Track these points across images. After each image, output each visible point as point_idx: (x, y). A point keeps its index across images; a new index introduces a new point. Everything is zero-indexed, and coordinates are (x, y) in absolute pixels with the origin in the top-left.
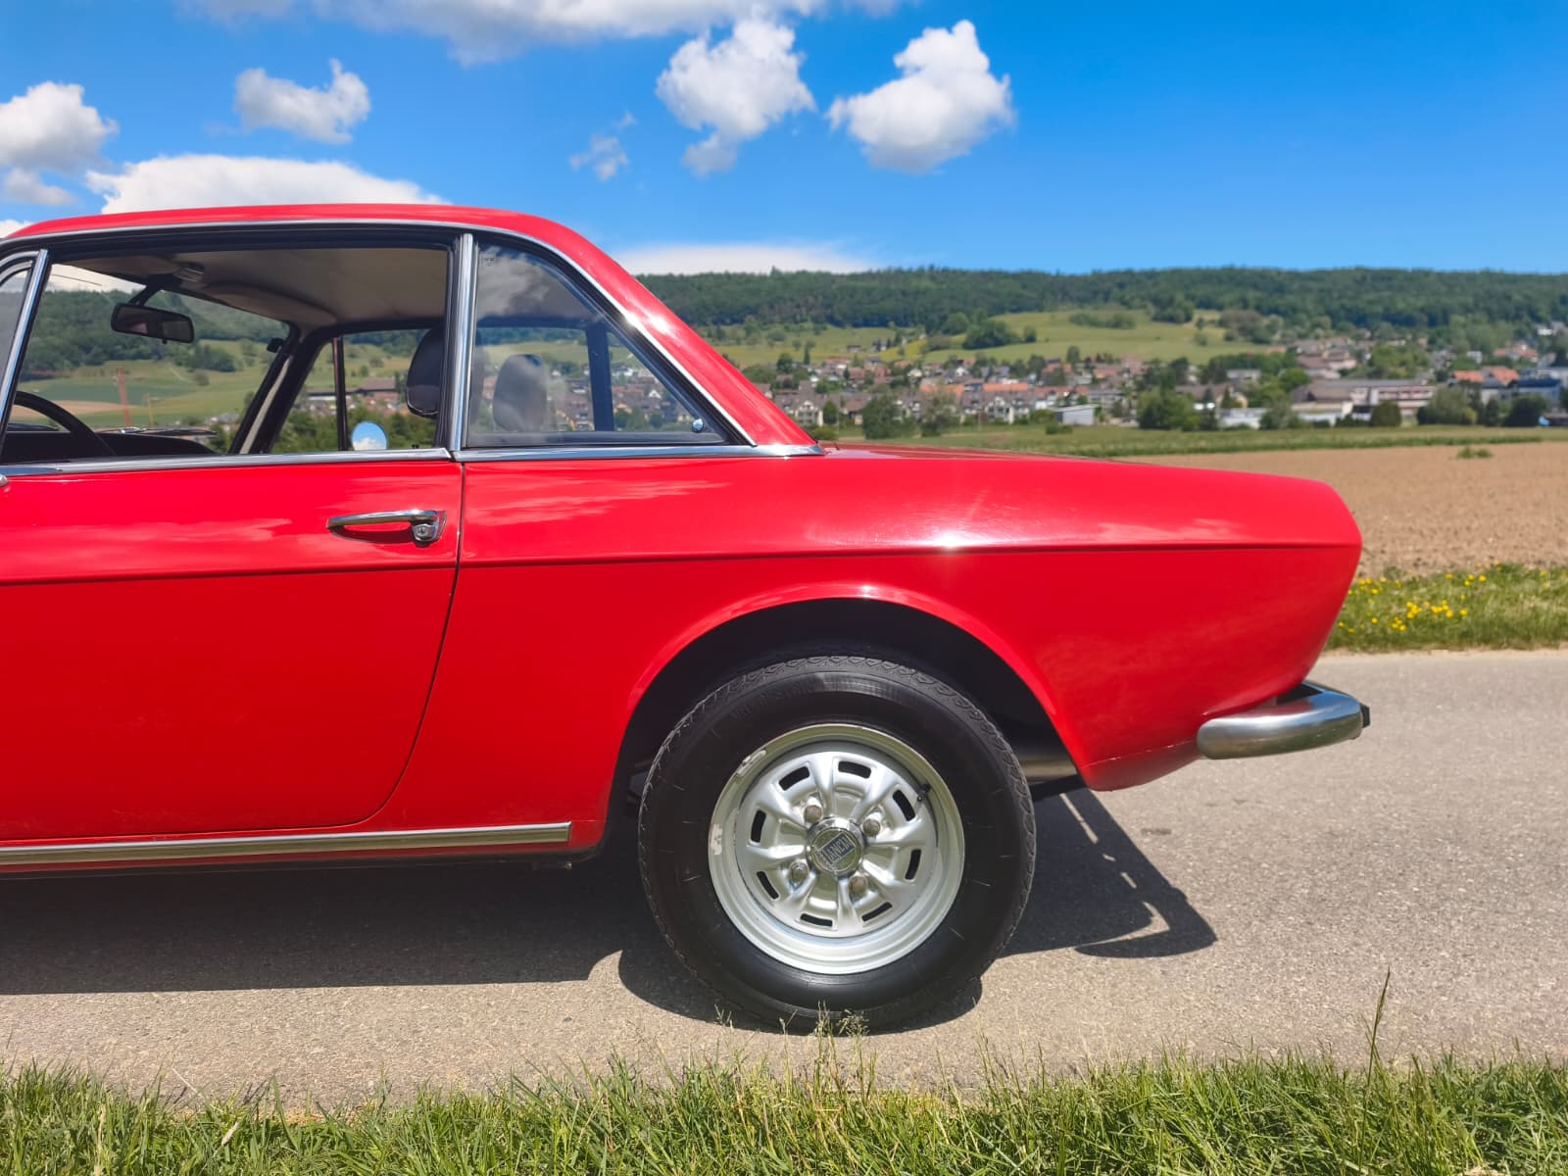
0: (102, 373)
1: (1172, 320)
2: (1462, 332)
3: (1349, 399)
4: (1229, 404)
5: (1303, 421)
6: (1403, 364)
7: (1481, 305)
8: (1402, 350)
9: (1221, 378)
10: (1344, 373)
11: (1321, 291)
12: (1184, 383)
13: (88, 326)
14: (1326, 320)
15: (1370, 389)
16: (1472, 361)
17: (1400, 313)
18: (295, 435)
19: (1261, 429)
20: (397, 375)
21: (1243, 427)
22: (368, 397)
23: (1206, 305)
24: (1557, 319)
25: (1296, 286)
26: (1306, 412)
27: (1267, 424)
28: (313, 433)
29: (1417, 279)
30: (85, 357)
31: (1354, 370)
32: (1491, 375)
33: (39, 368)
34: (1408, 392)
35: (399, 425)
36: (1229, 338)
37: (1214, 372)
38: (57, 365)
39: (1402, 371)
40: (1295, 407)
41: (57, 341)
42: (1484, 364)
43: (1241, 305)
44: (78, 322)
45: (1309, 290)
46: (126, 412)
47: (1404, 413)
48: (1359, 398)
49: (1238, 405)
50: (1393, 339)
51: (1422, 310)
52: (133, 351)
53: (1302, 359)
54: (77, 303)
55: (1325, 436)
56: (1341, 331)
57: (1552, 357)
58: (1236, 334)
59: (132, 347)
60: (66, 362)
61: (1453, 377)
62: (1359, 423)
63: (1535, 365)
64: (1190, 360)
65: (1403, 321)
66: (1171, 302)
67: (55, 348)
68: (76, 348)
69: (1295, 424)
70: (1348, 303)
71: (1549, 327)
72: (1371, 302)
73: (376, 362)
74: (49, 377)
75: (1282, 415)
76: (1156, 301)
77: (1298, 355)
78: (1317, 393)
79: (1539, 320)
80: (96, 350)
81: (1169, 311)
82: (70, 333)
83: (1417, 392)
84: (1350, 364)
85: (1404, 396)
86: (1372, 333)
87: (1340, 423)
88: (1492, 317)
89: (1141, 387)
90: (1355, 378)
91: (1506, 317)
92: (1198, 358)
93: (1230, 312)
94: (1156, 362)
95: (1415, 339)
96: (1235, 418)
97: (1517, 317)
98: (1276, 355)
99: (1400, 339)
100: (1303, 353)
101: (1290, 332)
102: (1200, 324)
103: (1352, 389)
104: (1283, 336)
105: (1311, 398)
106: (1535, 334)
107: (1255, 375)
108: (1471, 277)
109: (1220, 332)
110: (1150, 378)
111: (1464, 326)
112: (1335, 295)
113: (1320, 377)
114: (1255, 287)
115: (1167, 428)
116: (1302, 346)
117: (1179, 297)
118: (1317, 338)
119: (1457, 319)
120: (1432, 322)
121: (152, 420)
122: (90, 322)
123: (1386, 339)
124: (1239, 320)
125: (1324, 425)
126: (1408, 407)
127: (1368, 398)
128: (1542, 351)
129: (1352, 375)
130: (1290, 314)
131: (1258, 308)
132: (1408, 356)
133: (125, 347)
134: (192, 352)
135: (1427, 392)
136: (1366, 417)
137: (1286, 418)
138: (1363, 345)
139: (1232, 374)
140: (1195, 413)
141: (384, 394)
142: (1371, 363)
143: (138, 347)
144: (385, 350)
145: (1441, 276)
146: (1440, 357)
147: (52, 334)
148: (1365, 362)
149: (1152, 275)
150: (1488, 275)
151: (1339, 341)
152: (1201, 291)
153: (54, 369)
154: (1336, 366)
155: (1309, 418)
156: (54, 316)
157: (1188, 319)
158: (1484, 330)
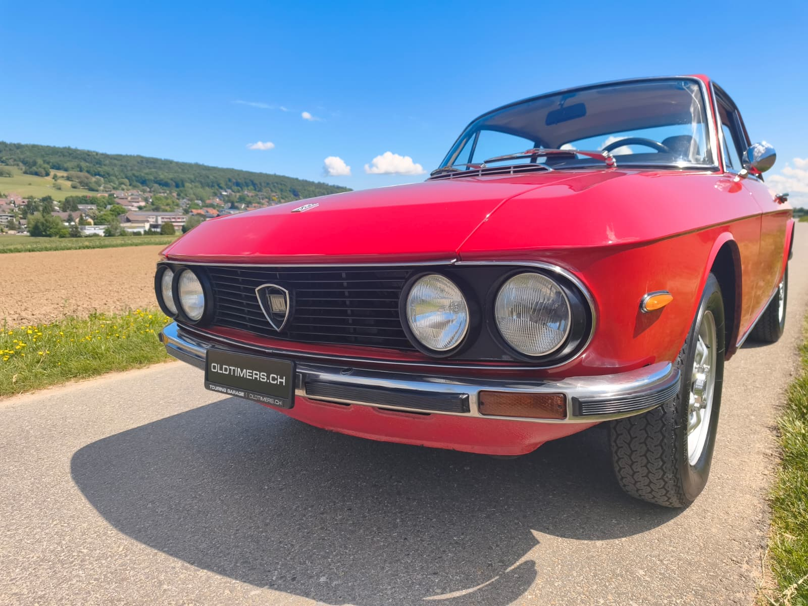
1: (37, 174)
2: (191, 191)
3: (148, 221)
4: (83, 223)
5: (128, 232)
6: (168, 205)
7: (197, 179)
8: (166, 198)
9: (75, 209)
10: (140, 208)
11: (121, 166)
12: (54, 210)
14: (126, 181)
15: (157, 216)
16: (198, 205)
17: (162, 180)
19: (105, 236)
21: (96, 235)
23: (58, 168)
24: (229, 188)
25: (107, 162)
26: (129, 228)
27: (109, 234)
29: (167, 164)
31: (145, 207)
32: (207, 212)
34: (174, 218)
36: (74, 187)
37: (69, 205)
39: (168, 208)
40: (122, 225)
42: (203, 206)
43: (78, 169)
45: (115, 165)
47: (176, 228)
48: (152, 221)
49: (89, 224)
50: (160, 193)
51: (172, 179)
53: (117, 200)
55: (136, 240)
56: (135, 187)
57: (230, 205)
58: (78, 185)
61: (192, 212)
62: (155, 233)
63: (223, 208)
64: (53, 198)
65: (164, 184)
66: (35, 163)
69: (123, 234)
70: (137, 174)
71: (226, 192)
72: (147, 174)
75: (116, 229)
76: (25, 163)
77: (115, 198)
78: (131, 218)
79: (221, 188)
81: (34, 169)
83: (179, 218)
84: (143, 204)
85: (173, 220)
86: (150, 188)
87: (146, 233)
88: (203, 185)
89: (25, 214)
90: (146, 211)
91: (208, 186)
92: (58, 197)
93: (72, 173)
94: (31, 197)
95: (171, 193)
96: (89, 230)
97: (213, 186)
98: (104, 198)
99: (164, 193)
100: (117, 197)
101: (108, 186)
102: (55, 177)
103: (148, 216)
104: (105, 187)
105: (128, 220)
106: (221, 194)
107: (94, 207)
108: (190, 166)
109: (69, 183)
110: (29, 207)
111: (192, 188)
112: (129, 168)
113: (129, 210)
114: (85, 160)
115: (50, 236)
116: (116, 193)
117: (40, 161)
118: (123, 190)
119: (187, 185)
120: (177, 186)
123: (157, 193)
124: (78, 177)
125: (138, 234)
126: (178, 225)
127: (157, 221)
128: (226, 202)
129: (145, 209)
130: (106, 176)
131: (88, 172)
132: (169, 201)
135: (183, 218)
136: (159, 230)
137: (118, 231)
138: (147, 195)
139: (80, 207)
140: (65, 228)
142: (153, 204)
145: (177, 163)
146: (183, 202)
148: (150, 203)
149: (19, 147)
150: (197, 166)
151: (135, 192)
152: (54, 159)
154: (136, 204)
155: (130, 230)
157: (47, 174)
158: (200, 191)
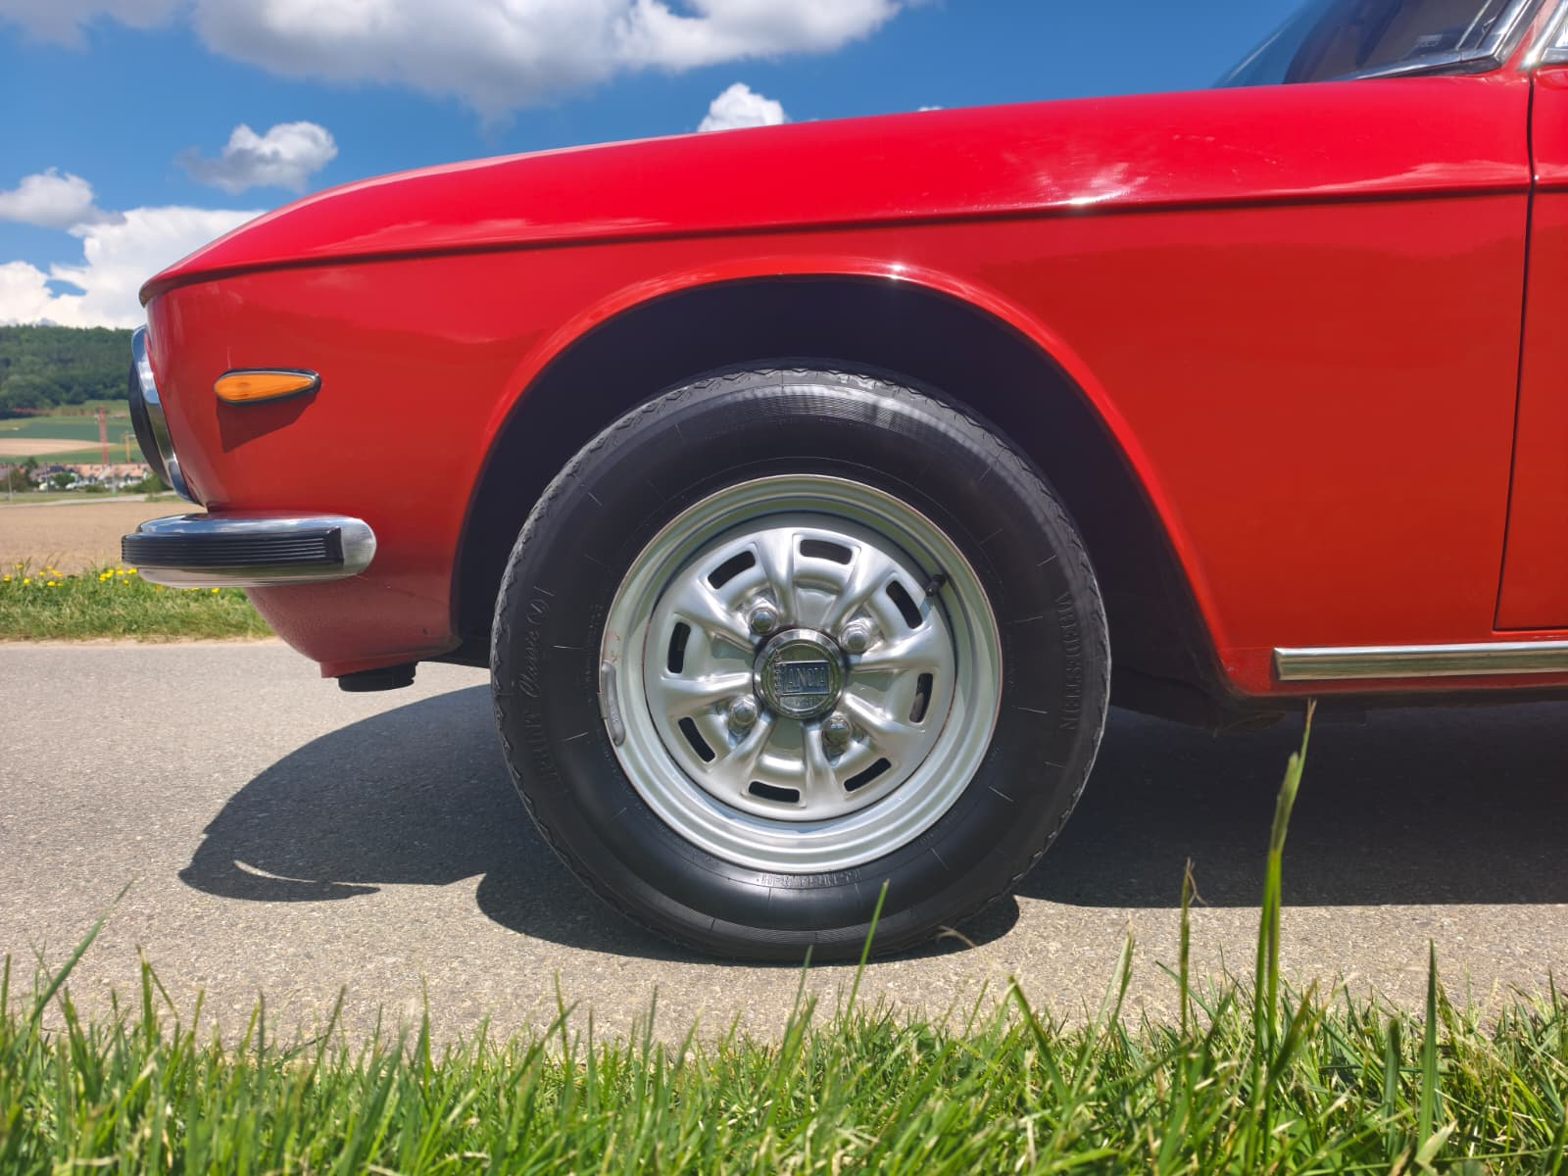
0: (83, 412)
13: (70, 365)
30: (65, 396)
33: (19, 406)
38: (38, 403)
41: (38, 380)
44: (61, 360)
46: (105, 449)
52: (113, 391)
54: (59, 341)
59: (112, 386)
60: (47, 401)
67: (35, 387)
68: (57, 387)
74: (29, 416)
80: (76, 388)
82: (52, 371)
121: (128, 456)
122: (72, 360)
133: (106, 387)
143: (118, 386)
147: (32, 372)
153: (34, 407)
156: (34, 354)
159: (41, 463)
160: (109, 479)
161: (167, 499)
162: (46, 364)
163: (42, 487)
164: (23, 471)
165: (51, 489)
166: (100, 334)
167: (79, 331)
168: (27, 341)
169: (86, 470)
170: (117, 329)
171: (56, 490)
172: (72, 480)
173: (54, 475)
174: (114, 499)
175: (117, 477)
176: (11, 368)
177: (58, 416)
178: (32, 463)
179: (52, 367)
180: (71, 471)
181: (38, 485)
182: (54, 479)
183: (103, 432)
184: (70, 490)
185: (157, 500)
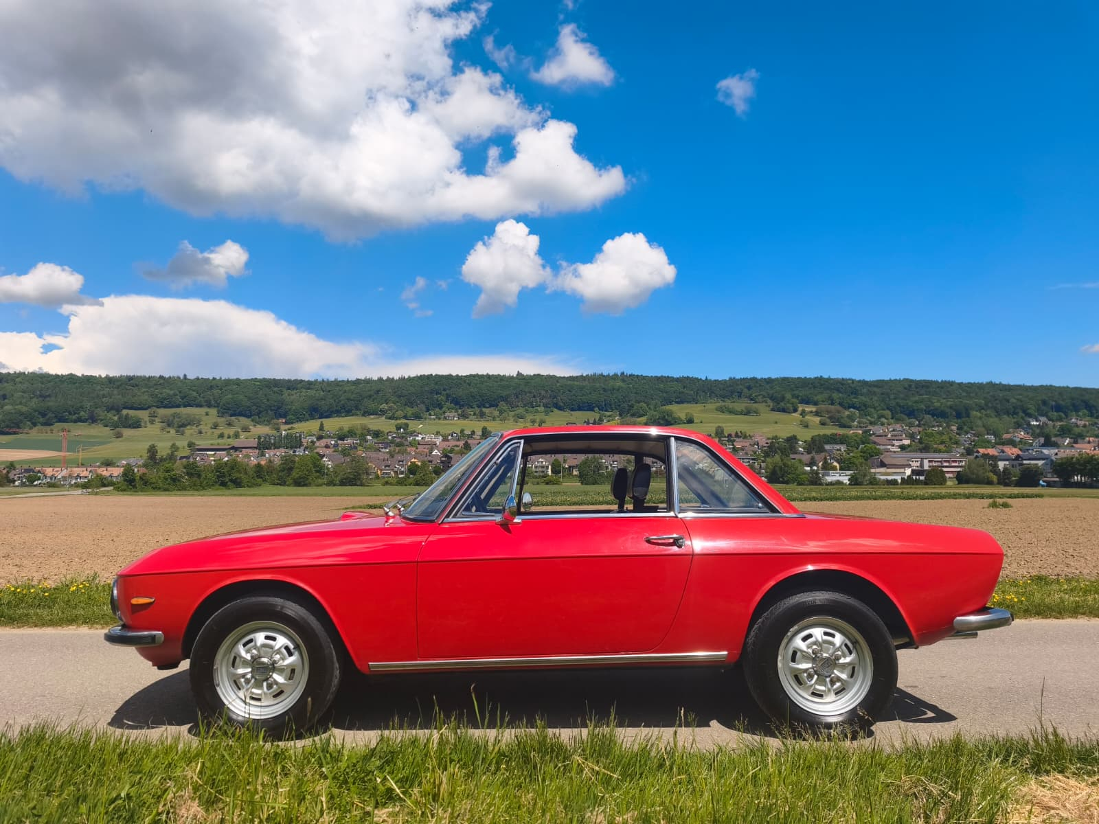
0: (52, 430)
1: (784, 410)
2: (979, 423)
3: (909, 466)
4: (827, 467)
5: (880, 479)
6: (942, 443)
7: (990, 405)
8: (941, 434)
9: (821, 450)
10: (903, 448)
11: (882, 394)
12: (796, 452)
13: (48, 399)
14: (888, 413)
15: (922, 459)
16: (989, 442)
17: (936, 409)
18: (186, 477)
19: (849, 484)
20: (259, 438)
21: (839, 483)
22: (237, 453)
23: (807, 402)
24: (1042, 415)
25: (865, 391)
26: (881, 474)
27: (855, 481)
28: (199, 476)
29: (946, 387)
30: (41, 420)
31: (909, 446)
32: (1003, 452)
33: (8, 426)
34: (948, 461)
35: (258, 472)
36: (823, 424)
37: (816, 445)
38: (21, 425)
39: (942, 447)
40: (873, 471)
41: (24, 409)
42: (996, 443)
43: (830, 402)
44: (41, 396)
45: (875, 394)
46: (64, 457)
47: (947, 475)
48: (915, 465)
49: (834, 469)
50: (934, 426)
51: (951, 407)
52: (74, 417)
53: (873, 438)
54: (42, 383)
55: (896, 491)
56: (898, 420)
57: (1042, 440)
58: (828, 420)
59: (75, 414)
60: (29, 423)
61: (978, 452)
62: (917, 482)
63: (1031, 445)
64: (798, 437)
65: (939, 414)
66: (783, 398)
67: (22, 414)
68: (36, 414)
69: (874, 482)
70: (902, 403)
71: (1037, 421)
72: (916, 402)
73: (246, 429)
74: (15, 433)
75: (865, 476)
76: (772, 398)
77: (871, 435)
78: (886, 461)
79: (1030, 416)
80: (50, 415)
81: (782, 404)
82: (34, 403)
83: (955, 461)
84: (907, 442)
85: (945, 464)
86: (919, 422)
87: (907, 481)
88: (998, 414)
89: (767, 455)
90: (910, 452)
91: (1008, 413)
92: (805, 435)
93: (822, 407)
94: (776, 438)
95: (948, 426)
96: (832, 477)
97: (1015, 413)
98: (857, 435)
99: (938, 426)
100: (873, 434)
101: (864, 420)
102: (803, 413)
103: (910, 459)
104: (859, 422)
105: (883, 465)
106: (1029, 424)
107: (843, 448)
108: (980, 386)
109: (817, 419)
110: (772, 448)
111: (980, 418)
112: (892, 397)
113: (888, 451)
114: (838, 390)
115: (787, 482)
116: (873, 429)
117: (788, 396)
118: (883, 424)
119: (974, 413)
120: (959, 416)
121: (80, 462)
122: (49, 396)
123: (929, 427)
124: (828, 412)
125: (894, 482)
126: (950, 472)
127: (922, 465)
128: (1035, 436)
129: (909, 449)
130: (863, 408)
131: (841, 404)
132: (945, 438)
133: (70, 414)
134: (116, 418)
135: (962, 461)
136: (922, 478)
137: (867, 478)
138: (914, 430)
139: (827, 447)
140: (805, 473)
141: (250, 451)
142: (920, 441)
143: (79, 414)
144: (253, 421)
145: (960, 384)
146: (966, 439)
147: (21, 403)
148: (917, 441)
149: (769, 381)
150: (991, 385)
151: (898, 427)
152: (803, 393)
153: (19, 428)
154: (897, 443)
155: (883, 478)
156: (24, 392)
157: (795, 410)
158: (993, 421)
159: (18, 467)
160: (64, 478)
161: (104, 493)
162: (31, 398)
163: (17, 483)
164: (5, 472)
165: (23, 484)
166: (71, 378)
167: (57, 376)
168: (21, 382)
169: (49, 471)
170: (83, 375)
171: (27, 486)
172: (39, 479)
173: (26, 475)
174: (66, 493)
175: (70, 476)
176: (6, 401)
177: (35, 434)
178: (11, 466)
179: (35, 400)
180: (39, 472)
181: (14, 481)
182: (26, 478)
183: (64, 444)
184: (36, 486)
185: (96, 494)
